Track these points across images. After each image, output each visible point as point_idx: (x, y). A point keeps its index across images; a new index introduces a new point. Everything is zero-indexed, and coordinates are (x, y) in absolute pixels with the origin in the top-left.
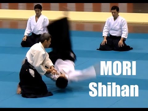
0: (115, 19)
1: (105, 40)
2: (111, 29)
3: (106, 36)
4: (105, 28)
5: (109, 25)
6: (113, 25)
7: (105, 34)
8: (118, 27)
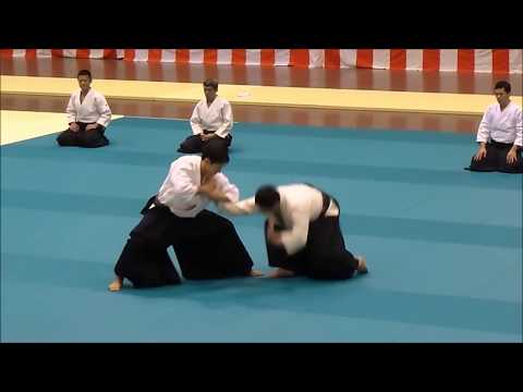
0: (503, 107)
1: (483, 150)
2: (496, 129)
3: (485, 141)
4: (481, 125)
5: (491, 119)
6: (499, 120)
7: (482, 137)
8: (509, 124)
